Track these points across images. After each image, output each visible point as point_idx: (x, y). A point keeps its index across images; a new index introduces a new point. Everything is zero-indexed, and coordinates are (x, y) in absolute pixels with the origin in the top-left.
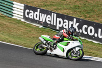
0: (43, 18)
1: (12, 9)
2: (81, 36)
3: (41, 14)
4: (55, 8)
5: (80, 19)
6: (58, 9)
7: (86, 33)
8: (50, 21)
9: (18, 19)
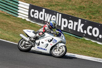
0: (48, 18)
2: (85, 37)
3: (46, 14)
4: (60, 8)
5: (85, 20)
7: (90, 34)
9: (23, 18)
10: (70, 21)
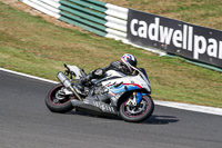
0: (166, 35)
1: (103, 19)
4: (202, 12)
6: (207, 15)
8: (181, 42)
9: (117, 39)
10: (211, 40)
